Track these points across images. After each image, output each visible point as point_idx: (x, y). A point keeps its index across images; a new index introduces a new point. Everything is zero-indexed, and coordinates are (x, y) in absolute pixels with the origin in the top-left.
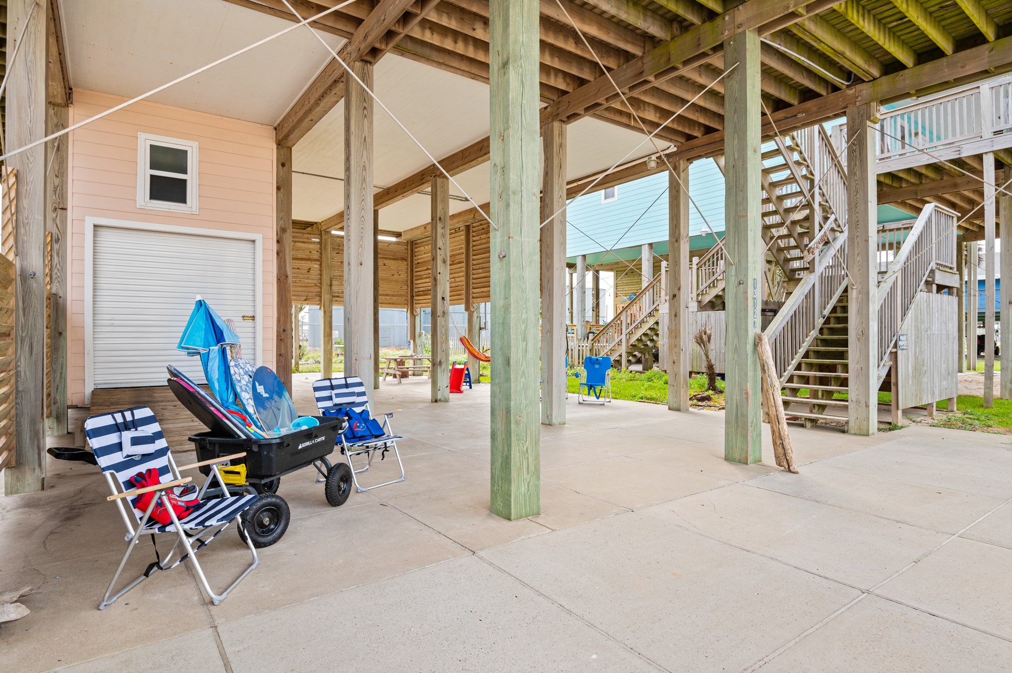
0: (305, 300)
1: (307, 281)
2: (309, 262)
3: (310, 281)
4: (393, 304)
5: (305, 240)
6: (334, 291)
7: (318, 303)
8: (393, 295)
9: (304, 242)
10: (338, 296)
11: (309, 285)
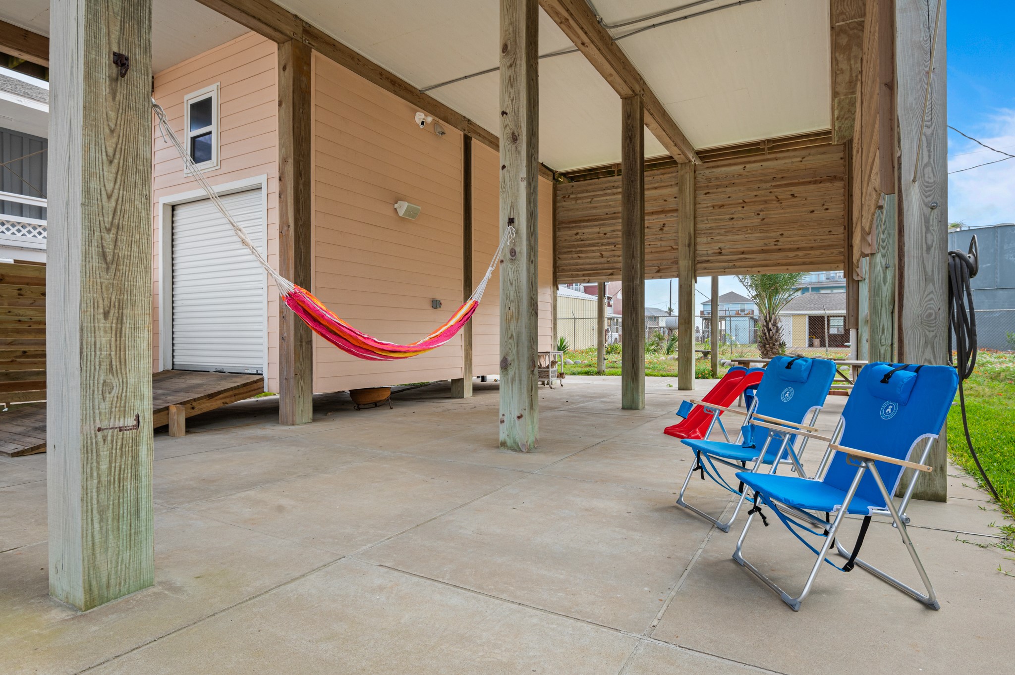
0: (658, 271)
1: (659, 244)
2: (662, 216)
3: (664, 243)
4: (811, 263)
5: (656, 185)
6: (701, 253)
7: (675, 274)
8: (812, 248)
9: (656, 188)
10: (708, 261)
11: (663, 249)
